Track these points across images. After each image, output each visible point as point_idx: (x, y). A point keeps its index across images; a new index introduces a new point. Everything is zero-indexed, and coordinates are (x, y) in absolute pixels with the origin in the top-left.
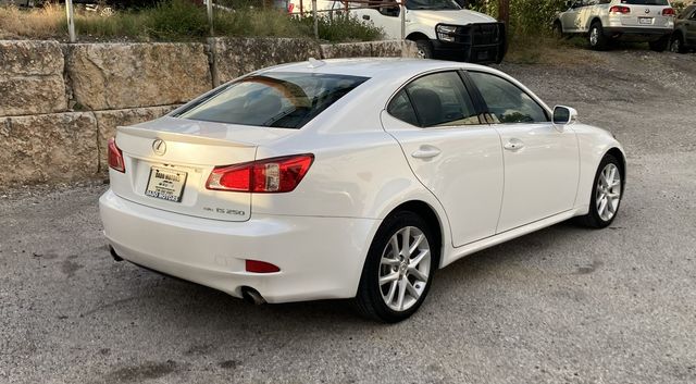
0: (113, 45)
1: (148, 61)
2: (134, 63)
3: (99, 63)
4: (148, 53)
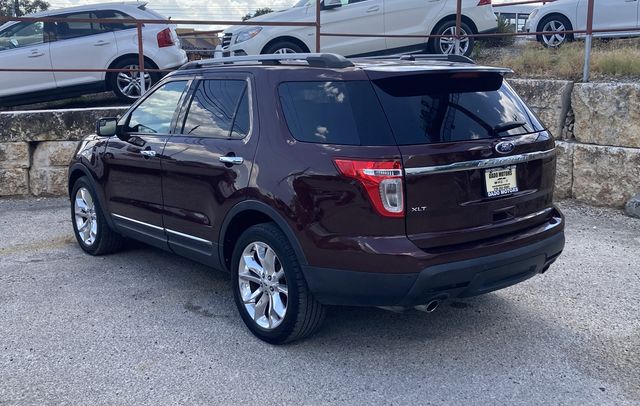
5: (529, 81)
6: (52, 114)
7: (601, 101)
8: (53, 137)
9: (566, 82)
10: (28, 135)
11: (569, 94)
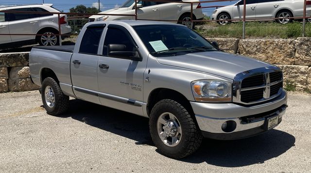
0: (250, 40)
1: (262, 46)
2: (257, 47)
3: (245, 46)
4: (263, 43)
5: (222, 39)
6: (19, 54)
7: (250, 46)
8: (19, 65)
9: (236, 39)
10: (7, 64)
11: (238, 44)
